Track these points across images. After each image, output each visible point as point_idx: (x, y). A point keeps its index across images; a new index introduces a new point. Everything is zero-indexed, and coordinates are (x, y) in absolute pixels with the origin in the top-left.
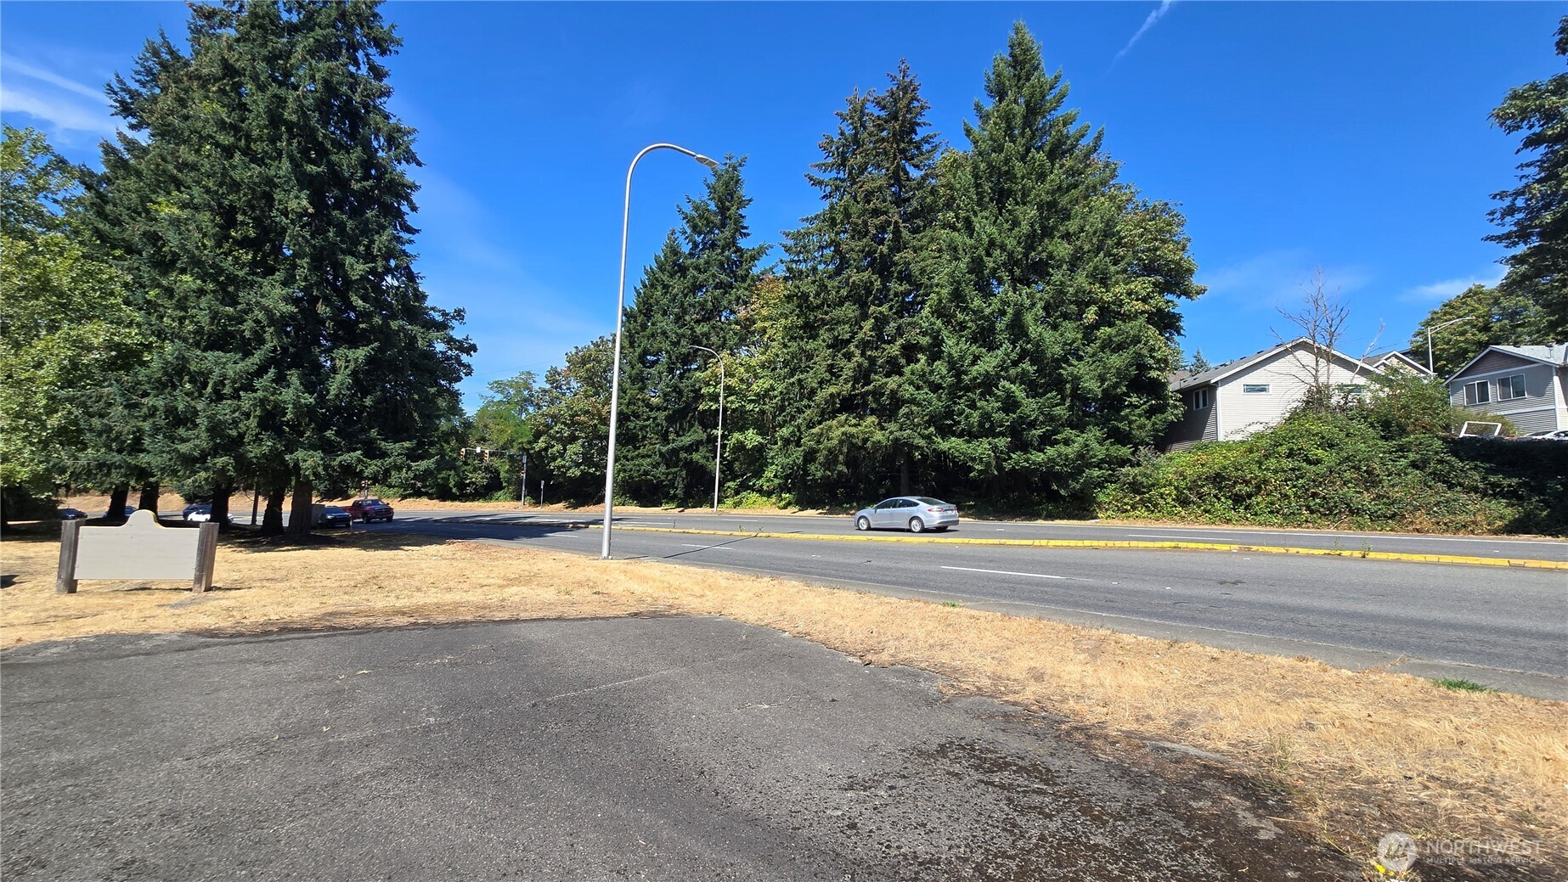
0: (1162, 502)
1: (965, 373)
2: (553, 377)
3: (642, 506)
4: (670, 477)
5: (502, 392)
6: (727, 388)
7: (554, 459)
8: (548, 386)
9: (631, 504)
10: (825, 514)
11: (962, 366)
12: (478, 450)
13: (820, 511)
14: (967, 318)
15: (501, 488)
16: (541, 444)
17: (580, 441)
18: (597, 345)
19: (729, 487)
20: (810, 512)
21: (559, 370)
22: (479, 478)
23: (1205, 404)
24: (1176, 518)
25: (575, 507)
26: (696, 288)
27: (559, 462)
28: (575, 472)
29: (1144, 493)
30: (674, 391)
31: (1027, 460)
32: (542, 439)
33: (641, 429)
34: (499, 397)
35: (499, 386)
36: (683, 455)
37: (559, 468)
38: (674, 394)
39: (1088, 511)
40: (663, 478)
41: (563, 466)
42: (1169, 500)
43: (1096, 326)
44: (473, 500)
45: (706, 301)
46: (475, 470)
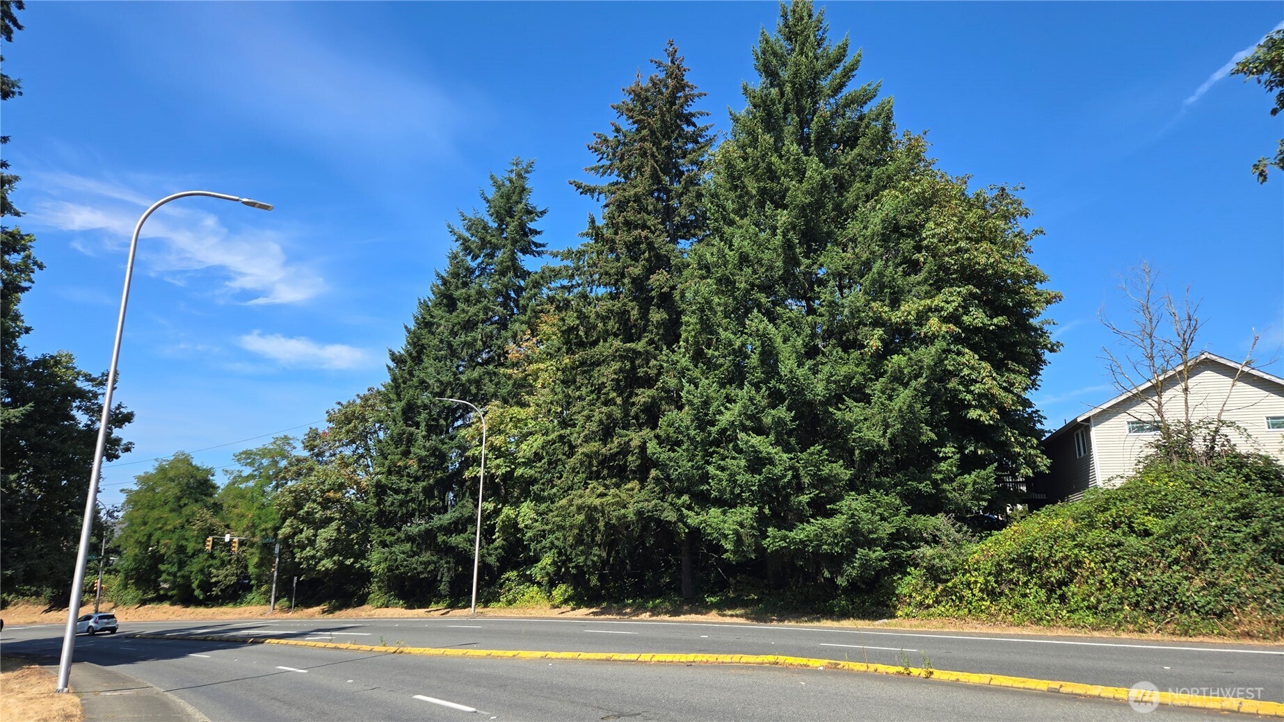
0: (967, 593)
1: (713, 423)
2: (312, 441)
3: (410, 607)
4: (431, 567)
5: (251, 464)
6: (492, 448)
7: (303, 548)
8: (306, 454)
9: (395, 605)
11: (706, 415)
12: (227, 538)
14: (717, 353)
15: (249, 589)
16: (285, 530)
17: (334, 525)
18: (365, 399)
21: (320, 431)
22: (224, 576)
23: (1085, 452)
24: (983, 616)
25: (331, 611)
26: (469, 325)
27: (308, 552)
28: (327, 564)
29: (947, 581)
30: (433, 454)
31: (784, 538)
32: (288, 522)
33: (401, 505)
34: (247, 471)
35: (248, 457)
36: (441, 538)
37: (307, 559)
38: (432, 459)
40: (420, 569)
41: (313, 557)
42: (976, 591)
43: (881, 356)
44: (222, 605)
45: (475, 340)
46: (223, 564)
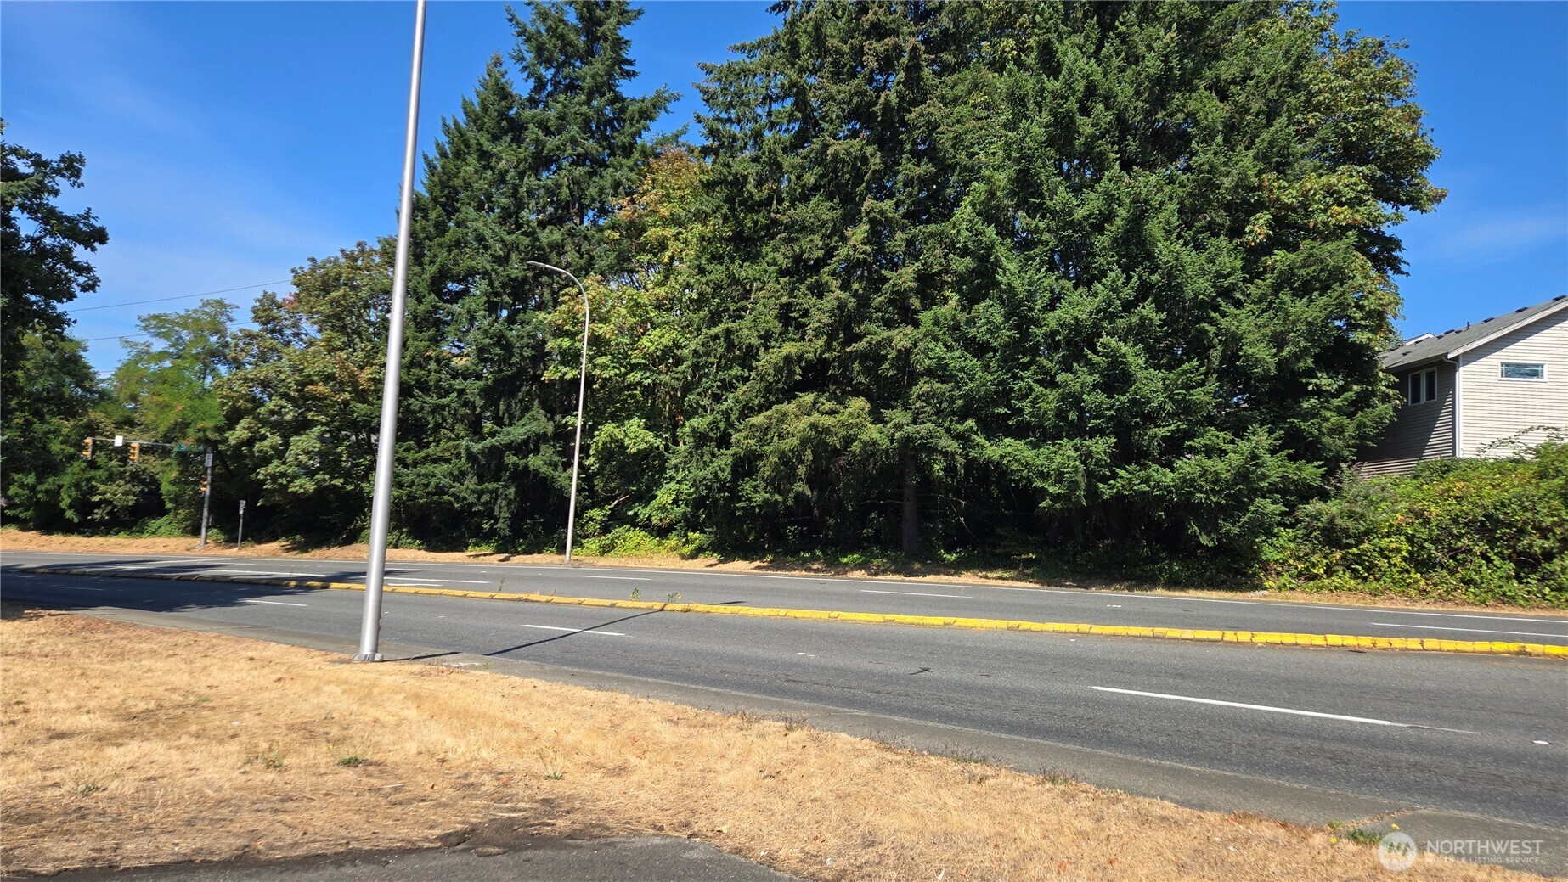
0: (1383, 563)
1: (1036, 322)
2: (266, 310)
3: (432, 547)
4: (485, 498)
5: (166, 336)
6: (596, 341)
7: (265, 460)
8: (256, 328)
9: (409, 546)
10: (767, 568)
11: (1031, 310)
12: (118, 441)
13: (757, 563)
14: (1042, 225)
15: (162, 512)
16: (240, 432)
17: (316, 430)
18: (351, 258)
19: (591, 519)
20: (739, 566)
21: (279, 298)
22: (119, 493)
23: (1431, 395)
24: (1412, 592)
25: (304, 548)
26: (542, 162)
27: (275, 466)
28: (308, 485)
29: (1349, 546)
30: (498, 343)
31: (1146, 481)
32: (243, 423)
33: (433, 412)
34: (159, 345)
35: (159, 324)
36: (511, 459)
37: (274, 478)
38: (497, 350)
39: (1244, 574)
40: (472, 499)
41: (283, 475)
42: (1396, 560)
43: (1266, 248)
44: (107, 533)
45: (558, 186)
46: (111, 478)
